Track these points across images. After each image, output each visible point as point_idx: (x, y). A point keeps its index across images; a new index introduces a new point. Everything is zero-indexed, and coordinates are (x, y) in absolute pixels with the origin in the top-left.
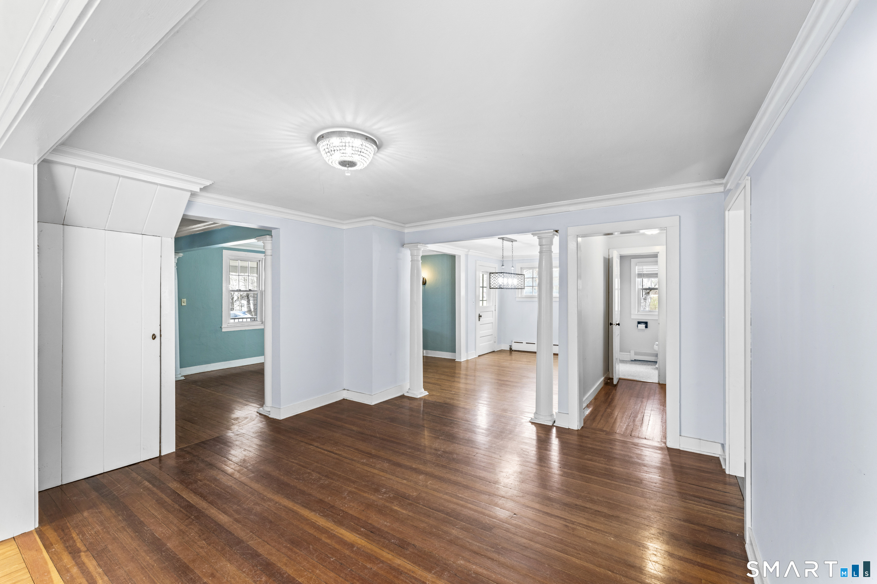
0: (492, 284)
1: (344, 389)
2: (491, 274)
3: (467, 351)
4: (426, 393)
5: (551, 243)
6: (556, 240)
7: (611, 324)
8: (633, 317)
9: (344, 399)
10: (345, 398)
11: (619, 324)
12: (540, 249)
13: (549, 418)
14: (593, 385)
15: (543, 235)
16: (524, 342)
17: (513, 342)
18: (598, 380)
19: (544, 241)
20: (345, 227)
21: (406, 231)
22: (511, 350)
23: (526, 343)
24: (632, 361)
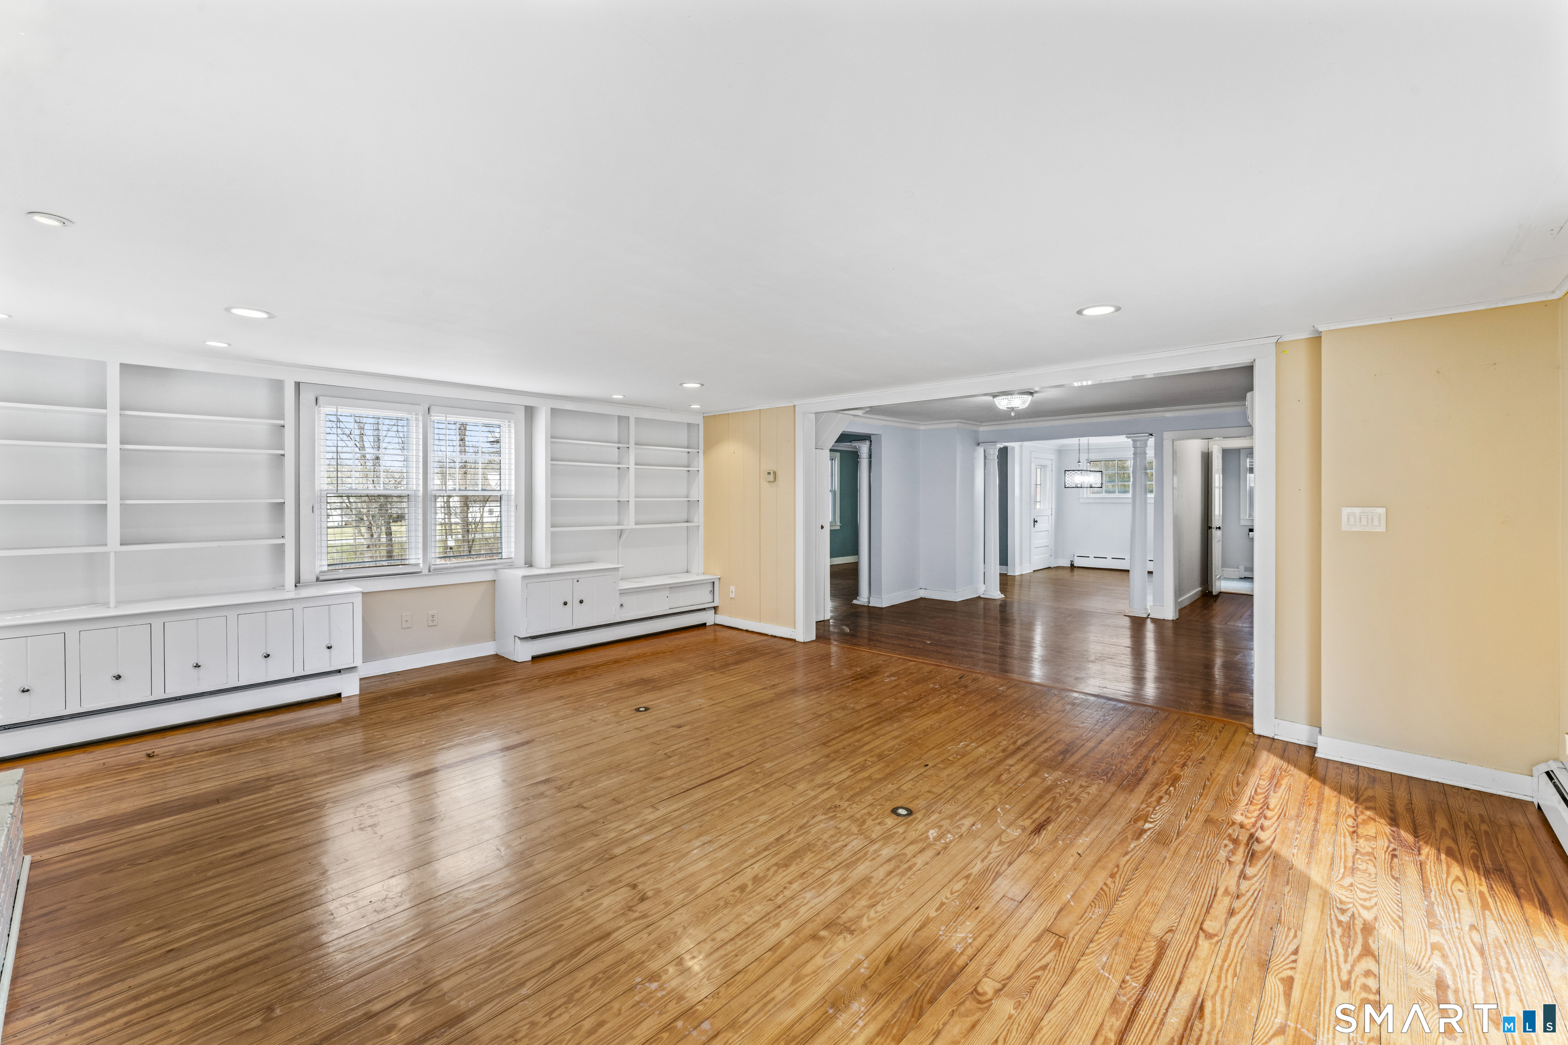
1: (921, 588)
3: (1021, 564)
4: (1003, 596)
5: (1146, 445)
6: (1151, 441)
7: (1210, 528)
8: (1242, 523)
10: (922, 597)
11: (1219, 528)
12: (1135, 450)
13: (1144, 612)
14: (1189, 591)
15: (1137, 437)
16: (1092, 556)
17: (1076, 556)
18: (1196, 588)
19: (1138, 444)
20: (922, 428)
21: (981, 429)
22: (1073, 566)
23: (1094, 557)
24: (1241, 578)
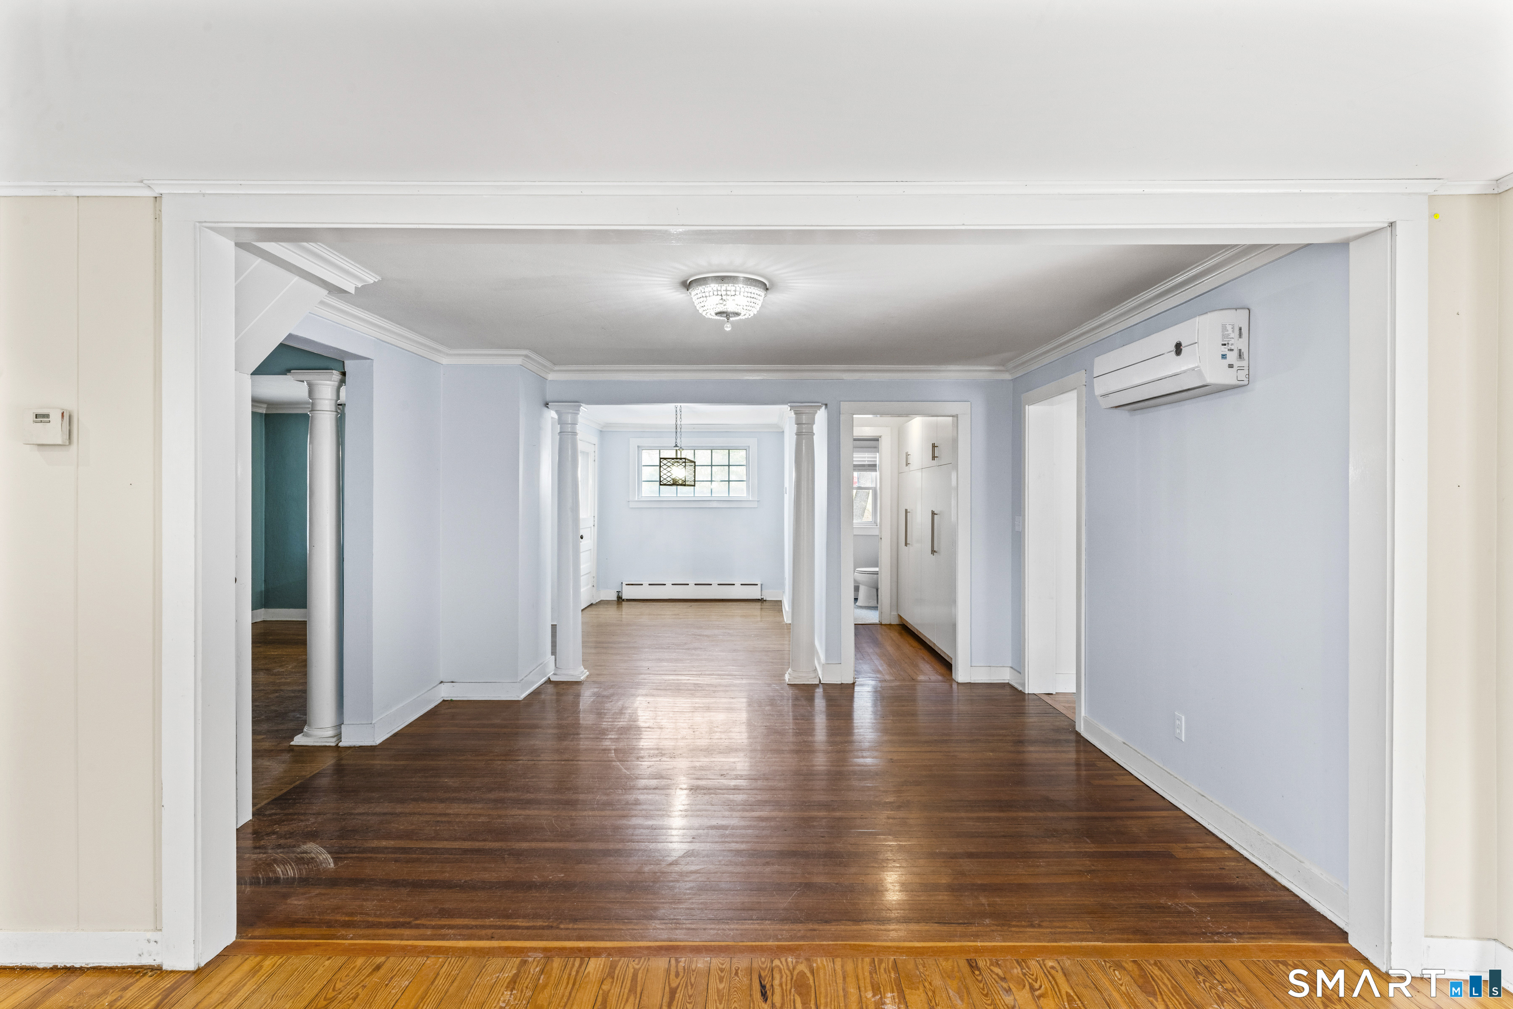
0: (665, 477)
1: (442, 682)
2: (662, 460)
5: (814, 420)
6: (823, 414)
9: (444, 701)
10: (446, 699)
12: (798, 429)
15: (803, 410)
16: (646, 583)
17: (624, 585)
19: (804, 419)
20: (445, 361)
21: (551, 377)
22: (620, 600)
23: (649, 585)
